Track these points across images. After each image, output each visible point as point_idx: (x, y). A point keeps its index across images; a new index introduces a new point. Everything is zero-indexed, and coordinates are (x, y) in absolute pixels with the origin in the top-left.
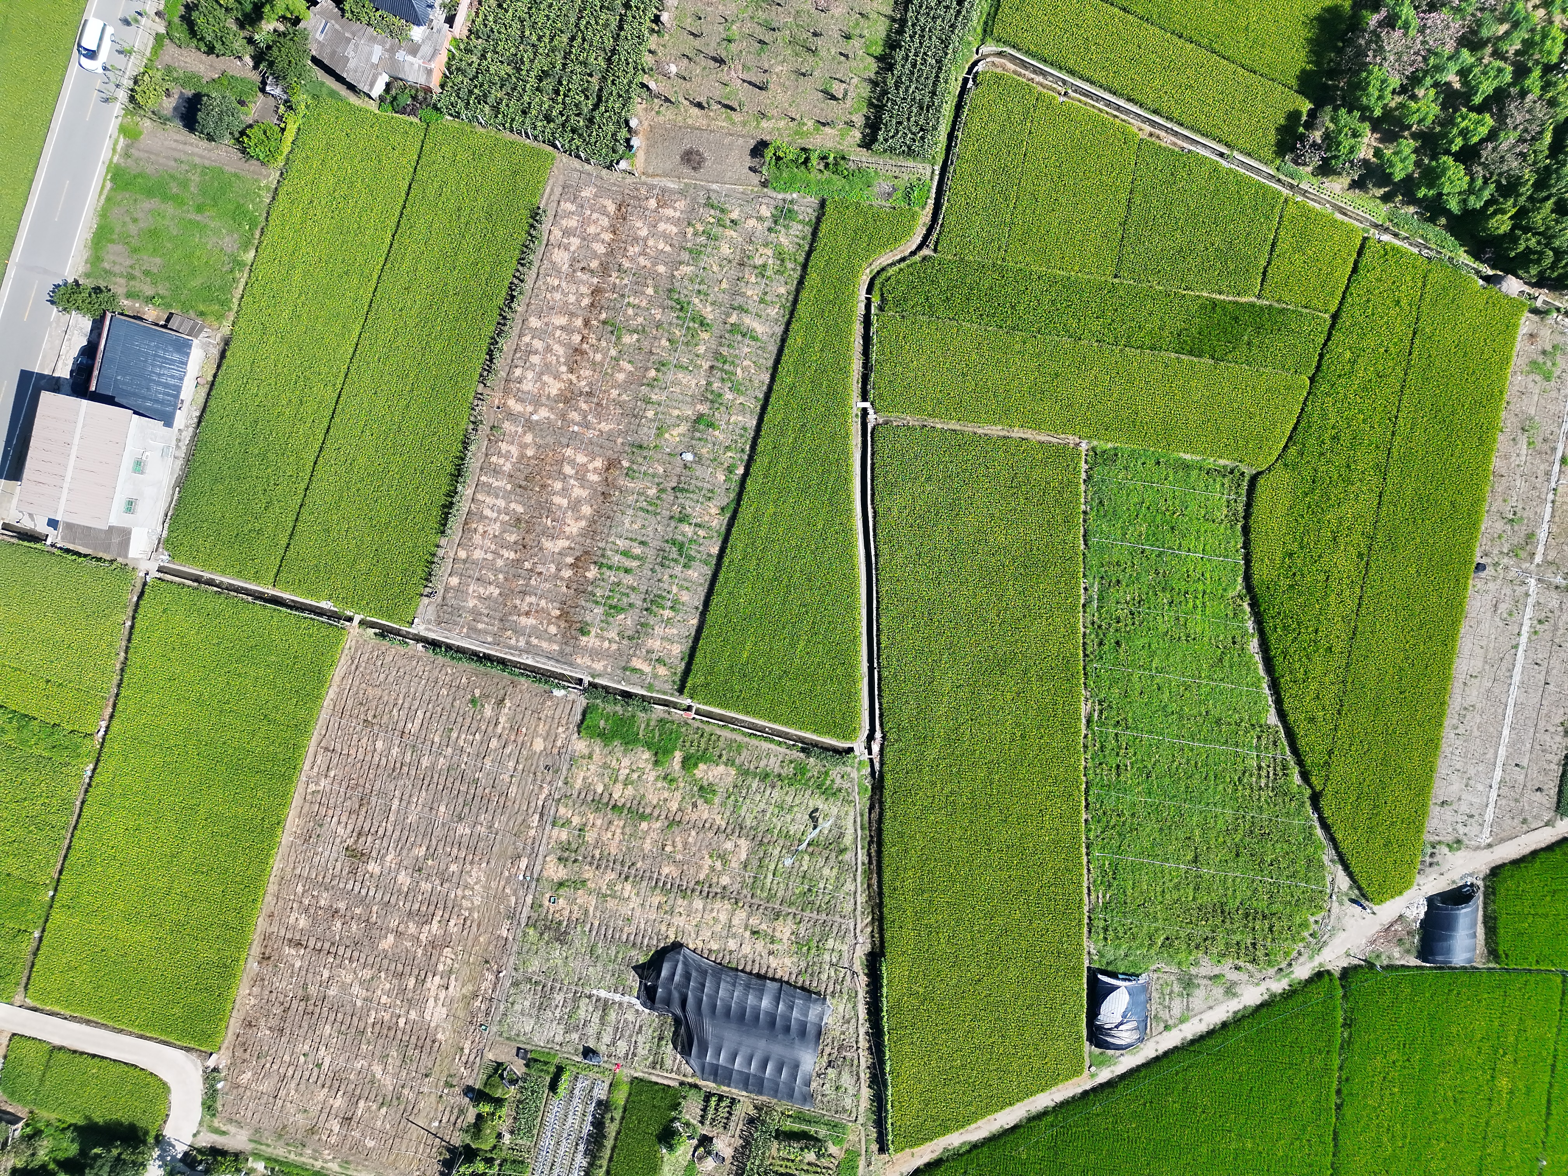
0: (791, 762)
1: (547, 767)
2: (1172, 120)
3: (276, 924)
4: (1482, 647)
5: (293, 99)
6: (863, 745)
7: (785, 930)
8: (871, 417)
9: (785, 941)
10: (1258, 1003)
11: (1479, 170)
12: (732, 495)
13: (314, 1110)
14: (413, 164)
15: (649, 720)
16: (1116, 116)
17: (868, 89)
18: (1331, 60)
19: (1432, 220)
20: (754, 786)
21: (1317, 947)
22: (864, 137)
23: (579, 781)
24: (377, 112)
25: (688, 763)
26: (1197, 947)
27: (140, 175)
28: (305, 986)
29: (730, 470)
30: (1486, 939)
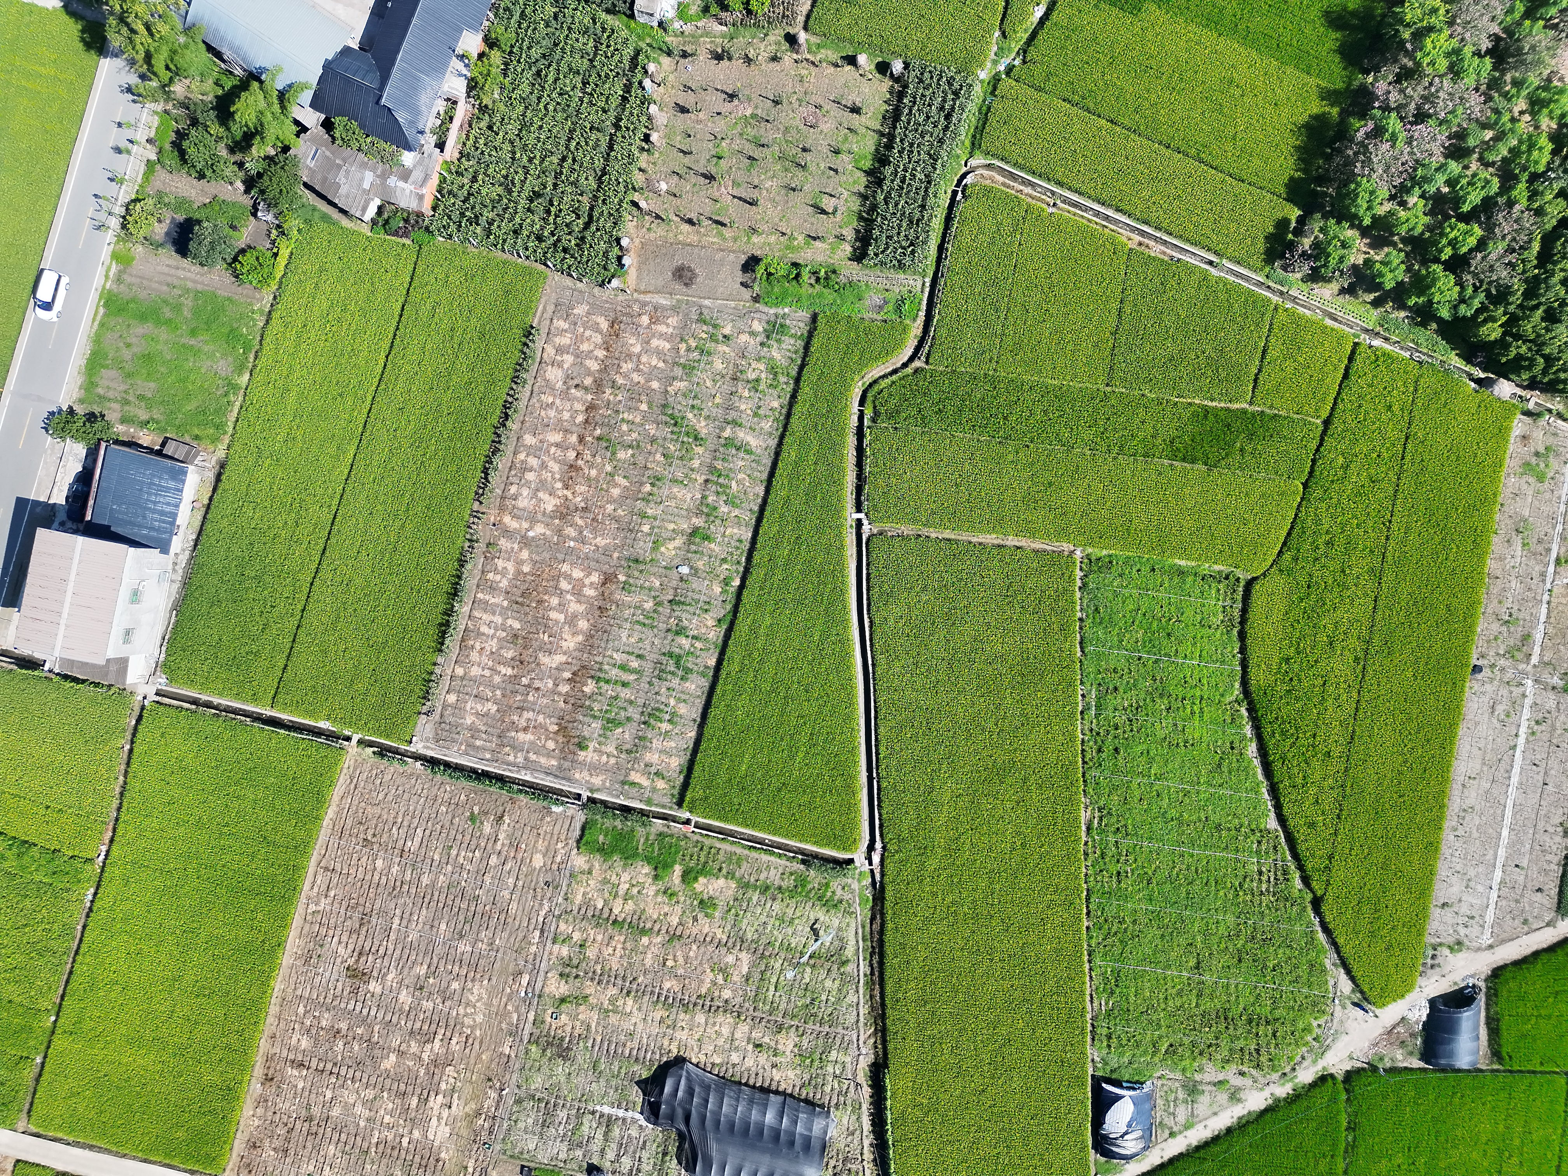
0: (791, 874)
1: (547, 884)
2: (1160, 230)
3: (278, 1045)
4: (1480, 749)
5: (285, 226)
6: (863, 856)
7: (787, 1043)
8: (866, 527)
9: (788, 1053)
10: (1263, 1108)
11: (1468, 278)
12: (729, 607)
14: (406, 286)
15: (648, 834)
16: (1104, 226)
17: (858, 201)
18: (1320, 167)
19: (1424, 324)
20: (755, 899)
21: (1321, 1051)
22: (855, 250)
23: (579, 897)
24: (369, 234)
25: (688, 876)
26: (1201, 1054)
27: (133, 300)
28: (308, 1107)
29: (726, 582)
30: (1489, 1041)
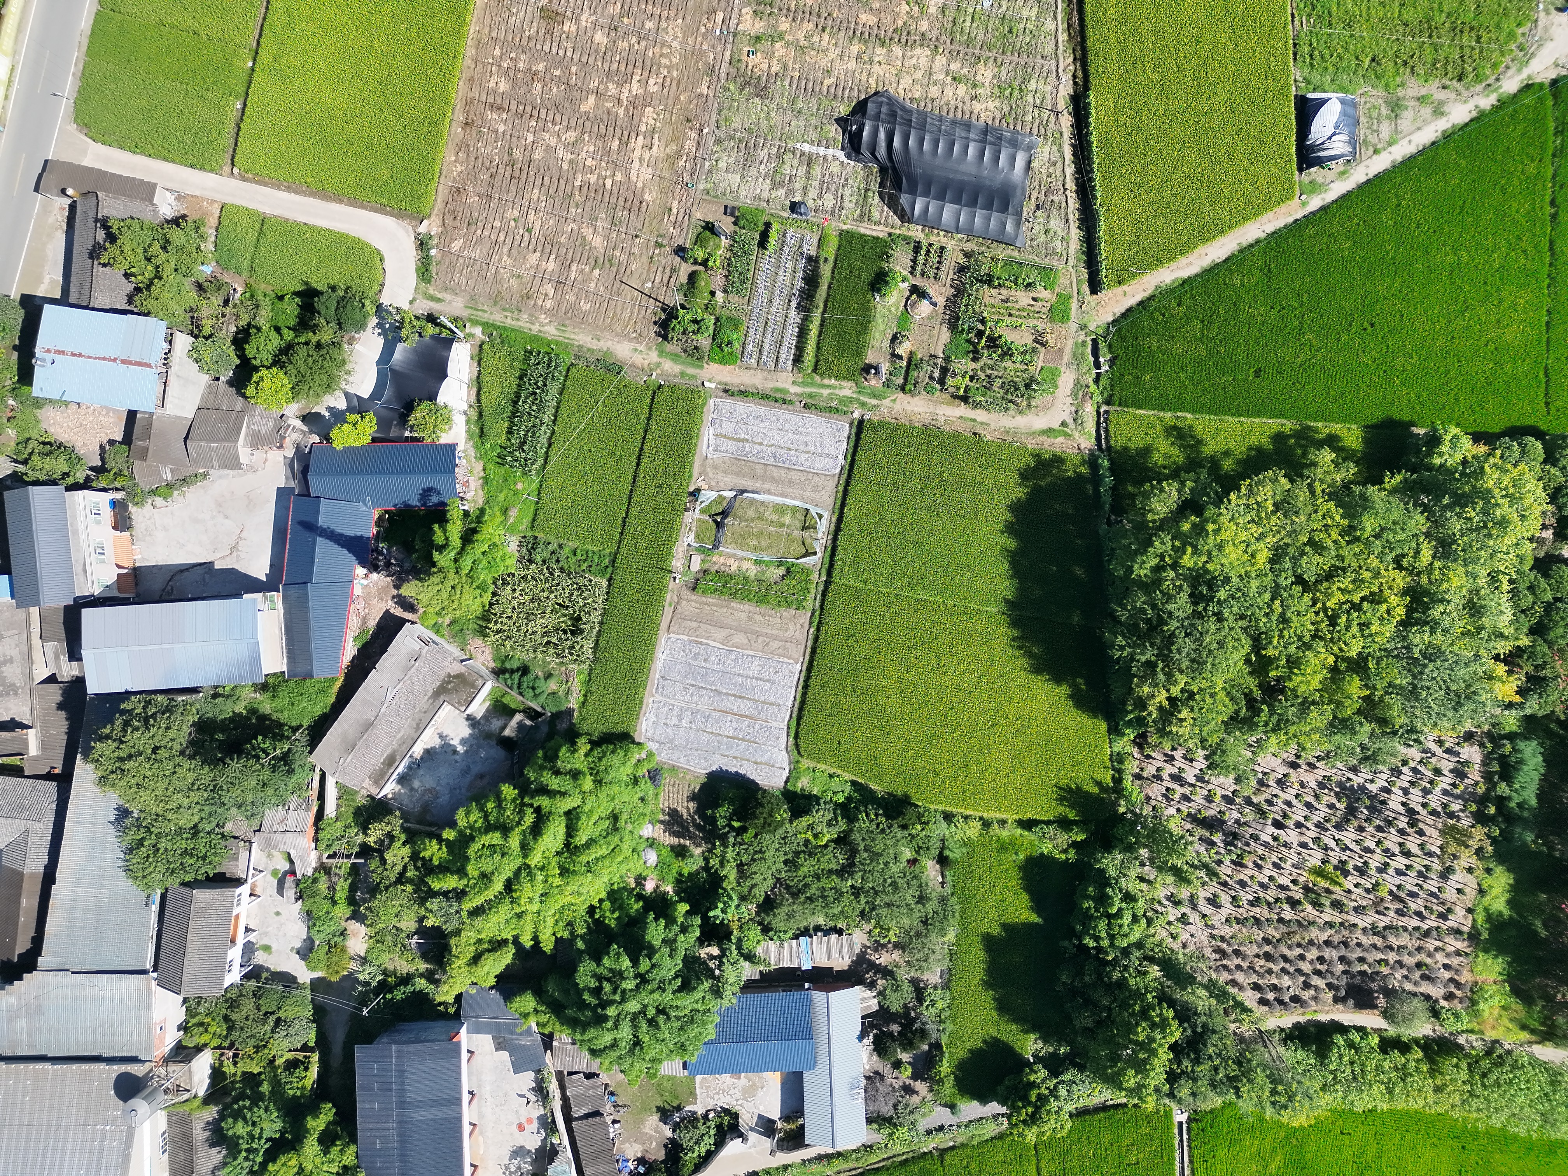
3: (476, 89)
9: (987, 85)
10: (1467, 120)
13: (527, 274)
21: (1525, 59)
26: (1404, 66)
28: (510, 154)
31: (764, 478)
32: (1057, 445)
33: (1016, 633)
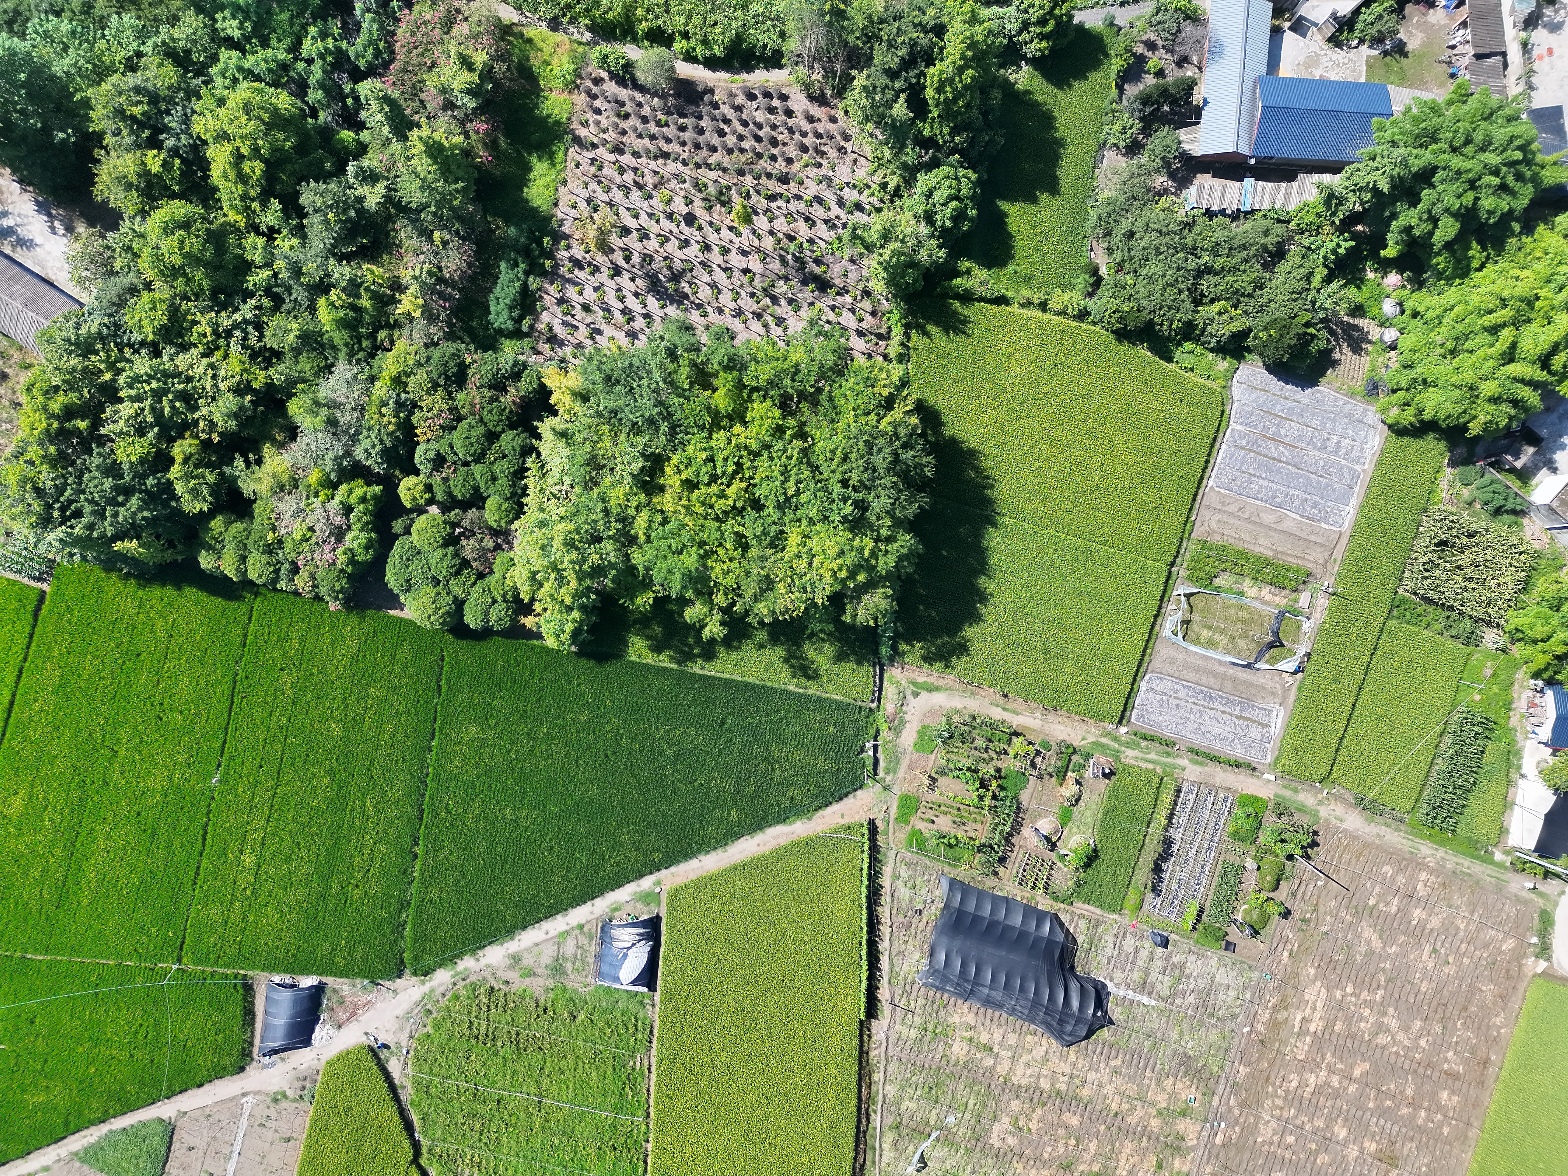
9: (958, 1039)
10: (488, 947)
13: (1442, 908)
21: (425, 1001)
30: (254, 997)
31: (1224, 677)
32: (925, 675)
33: (988, 492)
